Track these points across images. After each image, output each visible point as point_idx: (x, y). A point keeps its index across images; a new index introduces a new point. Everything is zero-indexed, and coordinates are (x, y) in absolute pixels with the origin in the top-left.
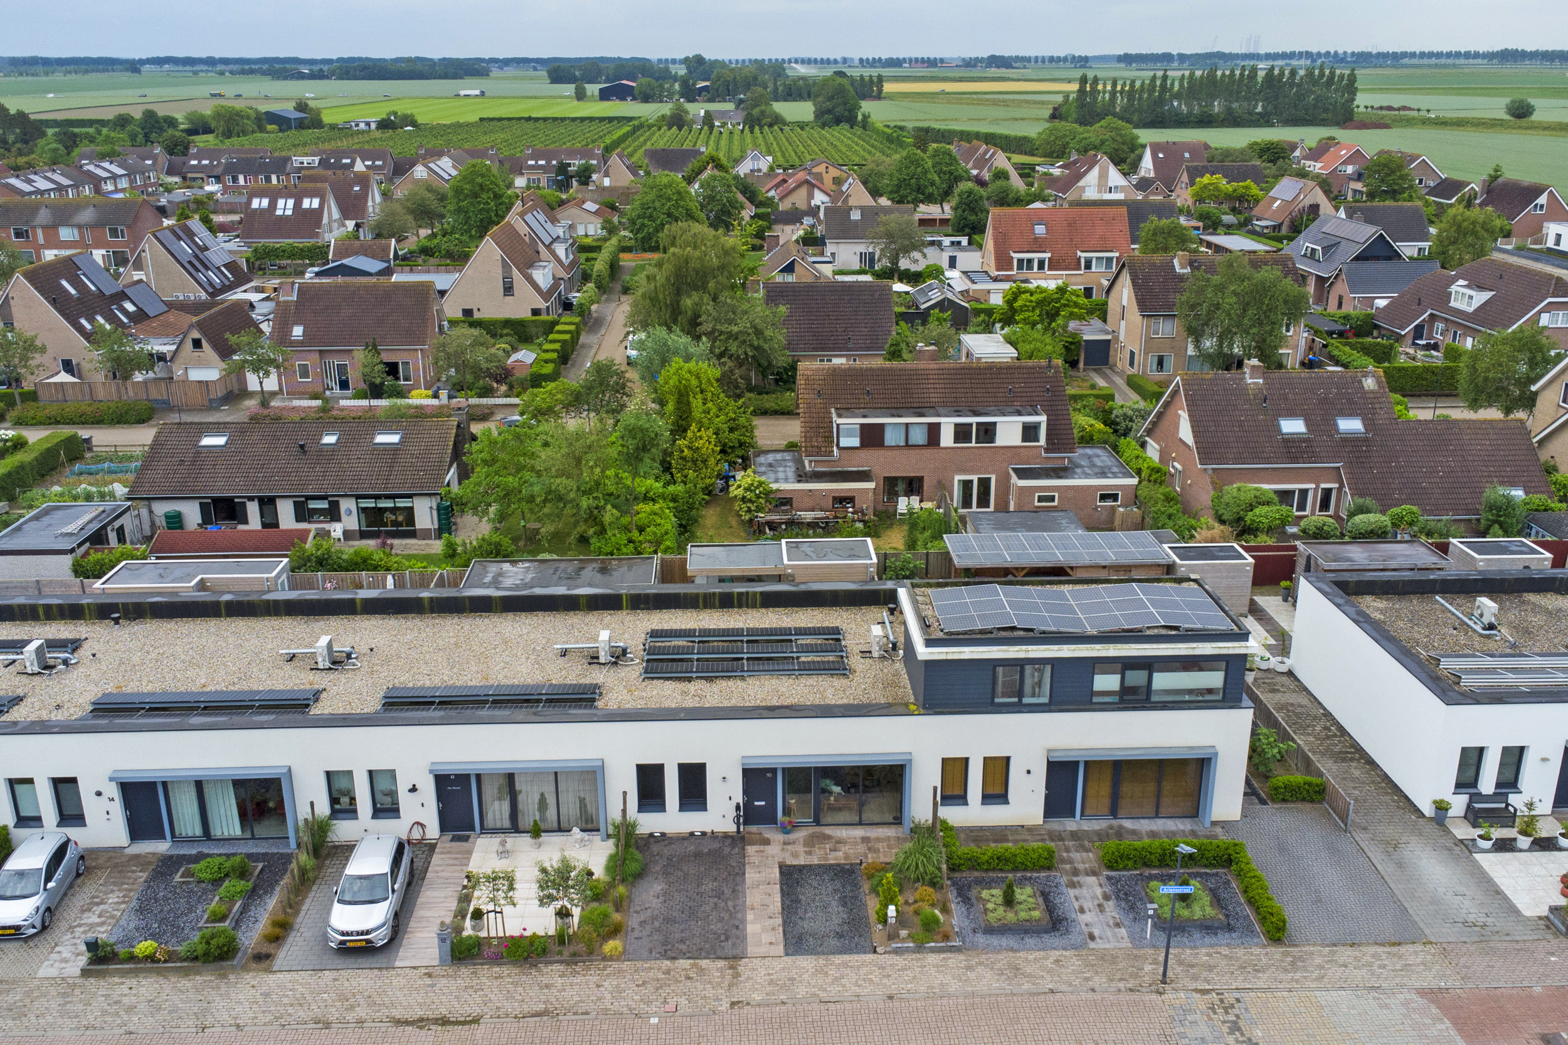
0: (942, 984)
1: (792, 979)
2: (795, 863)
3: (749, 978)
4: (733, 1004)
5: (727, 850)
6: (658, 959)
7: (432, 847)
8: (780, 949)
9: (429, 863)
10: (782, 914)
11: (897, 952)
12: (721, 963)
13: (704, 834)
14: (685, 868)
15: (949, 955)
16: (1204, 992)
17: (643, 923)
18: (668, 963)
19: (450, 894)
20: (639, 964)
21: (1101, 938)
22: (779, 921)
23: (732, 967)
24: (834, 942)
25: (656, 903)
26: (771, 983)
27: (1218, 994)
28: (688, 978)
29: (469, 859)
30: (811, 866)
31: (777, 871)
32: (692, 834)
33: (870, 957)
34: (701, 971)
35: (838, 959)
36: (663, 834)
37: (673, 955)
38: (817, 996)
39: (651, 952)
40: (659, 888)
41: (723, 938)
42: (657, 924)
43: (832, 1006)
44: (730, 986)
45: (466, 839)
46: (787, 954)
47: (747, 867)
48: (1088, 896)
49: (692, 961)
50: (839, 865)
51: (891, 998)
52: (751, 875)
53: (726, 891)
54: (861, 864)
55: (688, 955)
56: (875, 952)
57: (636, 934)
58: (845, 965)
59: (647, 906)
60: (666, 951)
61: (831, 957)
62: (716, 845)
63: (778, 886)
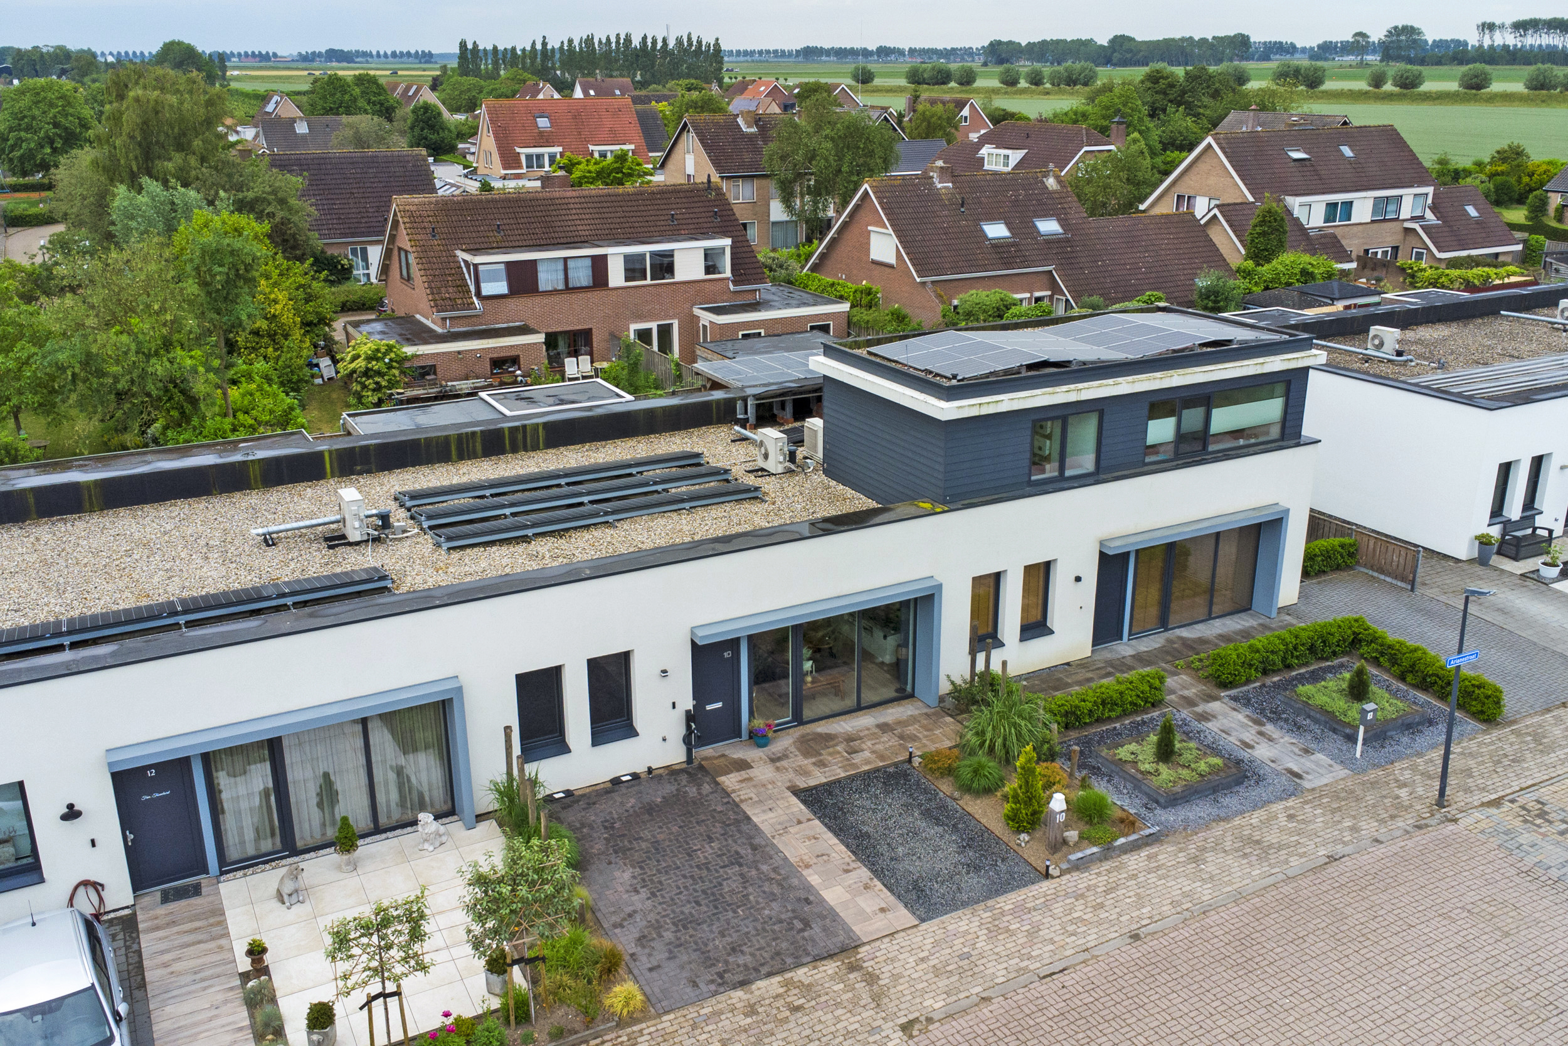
0: (1185, 895)
1: (963, 957)
2: (812, 782)
3: (896, 977)
4: (906, 1028)
5: (692, 791)
6: (715, 994)
7: (129, 924)
8: (902, 916)
9: (139, 953)
10: (859, 859)
11: (1079, 866)
12: (830, 967)
13: (635, 776)
14: (646, 834)
15: (1154, 850)
16: (1496, 803)
17: (642, 940)
18: (738, 994)
19: (220, 997)
20: (691, 1012)
21: (1308, 773)
22: (864, 873)
23: (852, 968)
24: (972, 882)
25: (639, 901)
26: (937, 972)
27: (1512, 801)
28: (797, 1009)
29: (223, 923)
30: (839, 781)
31: (794, 800)
32: (616, 781)
33: (1045, 886)
34: (807, 988)
35: (1007, 902)
36: (569, 793)
37: (740, 978)
38: (1025, 970)
39: (695, 985)
40: (627, 875)
41: (798, 925)
42: (668, 935)
43: (1066, 979)
44: (876, 999)
45: (196, 890)
46: (923, 920)
47: (744, 806)
48: (1233, 725)
49: (778, 978)
50: (877, 770)
51: (1136, 937)
52: (762, 818)
53: (743, 852)
54: (910, 761)
55: (764, 970)
56: (1047, 876)
57: (645, 962)
58: (1021, 910)
59: (629, 910)
60: (721, 975)
61: (990, 903)
62: (669, 789)
63: (817, 822)
